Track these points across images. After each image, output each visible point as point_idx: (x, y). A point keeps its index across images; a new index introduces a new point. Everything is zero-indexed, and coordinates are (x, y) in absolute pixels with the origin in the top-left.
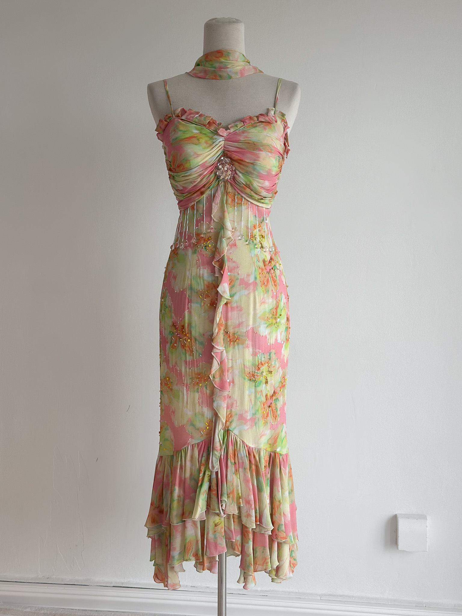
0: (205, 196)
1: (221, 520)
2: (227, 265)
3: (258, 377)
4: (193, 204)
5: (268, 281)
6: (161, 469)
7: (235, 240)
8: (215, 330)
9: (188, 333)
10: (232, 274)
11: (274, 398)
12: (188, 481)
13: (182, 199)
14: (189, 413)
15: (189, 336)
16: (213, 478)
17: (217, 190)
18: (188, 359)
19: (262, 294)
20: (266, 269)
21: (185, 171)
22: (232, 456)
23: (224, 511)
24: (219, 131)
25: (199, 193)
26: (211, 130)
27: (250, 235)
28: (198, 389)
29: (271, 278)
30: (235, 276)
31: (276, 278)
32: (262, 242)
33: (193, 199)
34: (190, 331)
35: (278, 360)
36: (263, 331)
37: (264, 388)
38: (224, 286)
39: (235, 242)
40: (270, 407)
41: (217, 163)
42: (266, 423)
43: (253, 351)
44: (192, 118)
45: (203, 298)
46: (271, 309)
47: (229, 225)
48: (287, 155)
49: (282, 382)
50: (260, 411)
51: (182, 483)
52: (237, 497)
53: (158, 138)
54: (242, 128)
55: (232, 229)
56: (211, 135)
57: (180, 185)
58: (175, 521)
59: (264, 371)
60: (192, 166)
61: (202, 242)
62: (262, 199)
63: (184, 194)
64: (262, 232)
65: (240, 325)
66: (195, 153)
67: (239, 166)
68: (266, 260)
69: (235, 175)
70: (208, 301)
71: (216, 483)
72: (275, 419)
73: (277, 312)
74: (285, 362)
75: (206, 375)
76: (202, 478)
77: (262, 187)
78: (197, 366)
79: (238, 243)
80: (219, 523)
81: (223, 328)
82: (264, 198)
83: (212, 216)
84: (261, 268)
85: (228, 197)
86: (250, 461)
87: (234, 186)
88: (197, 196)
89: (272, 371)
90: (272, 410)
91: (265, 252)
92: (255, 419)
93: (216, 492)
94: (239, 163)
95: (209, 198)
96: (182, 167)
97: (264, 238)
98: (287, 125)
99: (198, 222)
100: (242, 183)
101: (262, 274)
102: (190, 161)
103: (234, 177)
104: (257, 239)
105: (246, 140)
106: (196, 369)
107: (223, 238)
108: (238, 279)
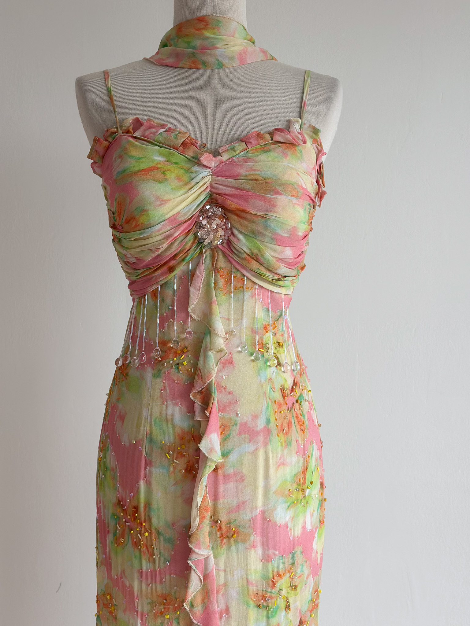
0: (176, 274)
2: (217, 399)
3: (273, 600)
4: (154, 287)
5: (289, 424)
7: (230, 353)
8: (195, 519)
9: (145, 519)
10: (226, 415)
13: (134, 278)
15: (147, 527)
17: (198, 264)
18: (144, 569)
19: (279, 449)
20: (286, 404)
21: (139, 229)
24: (201, 159)
25: (165, 268)
26: (189, 157)
27: (257, 343)
28: (162, 623)
29: (295, 419)
30: (230, 419)
31: (304, 417)
32: (278, 355)
33: (154, 278)
34: (149, 516)
35: (308, 562)
36: (282, 515)
37: (284, 618)
38: (211, 438)
39: (232, 357)
41: (199, 216)
43: (264, 554)
44: (152, 135)
45: (173, 457)
46: (295, 475)
47: (219, 326)
48: (321, 201)
49: (314, 600)
54: (243, 153)
55: (226, 334)
56: (187, 165)
57: (131, 254)
59: (283, 587)
60: (152, 221)
61: (171, 356)
62: (280, 280)
63: (138, 270)
64: (278, 336)
65: (239, 507)
66: (159, 198)
67: (239, 222)
68: (286, 386)
69: (232, 238)
70: (181, 464)
73: (305, 479)
74: (319, 562)
75: (176, 599)
77: (280, 259)
78: (161, 582)
79: (236, 358)
81: (208, 515)
82: (282, 279)
83: (189, 310)
84: (278, 403)
85: (218, 276)
87: (229, 257)
88: (163, 274)
89: (296, 586)
91: (284, 372)
94: (237, 215)
95: (183, 277)
96: (134, 223)
97: (282, 346)
98: (322, 149)
99: (163, 320)
100: (243, 251)
101: (280, 412)
102: (149, 212)
103: (230, 241)
104: (270, 350)
105: (251, 175)
106: (159, 586)
107: (210, 350)
108: (237, 424)
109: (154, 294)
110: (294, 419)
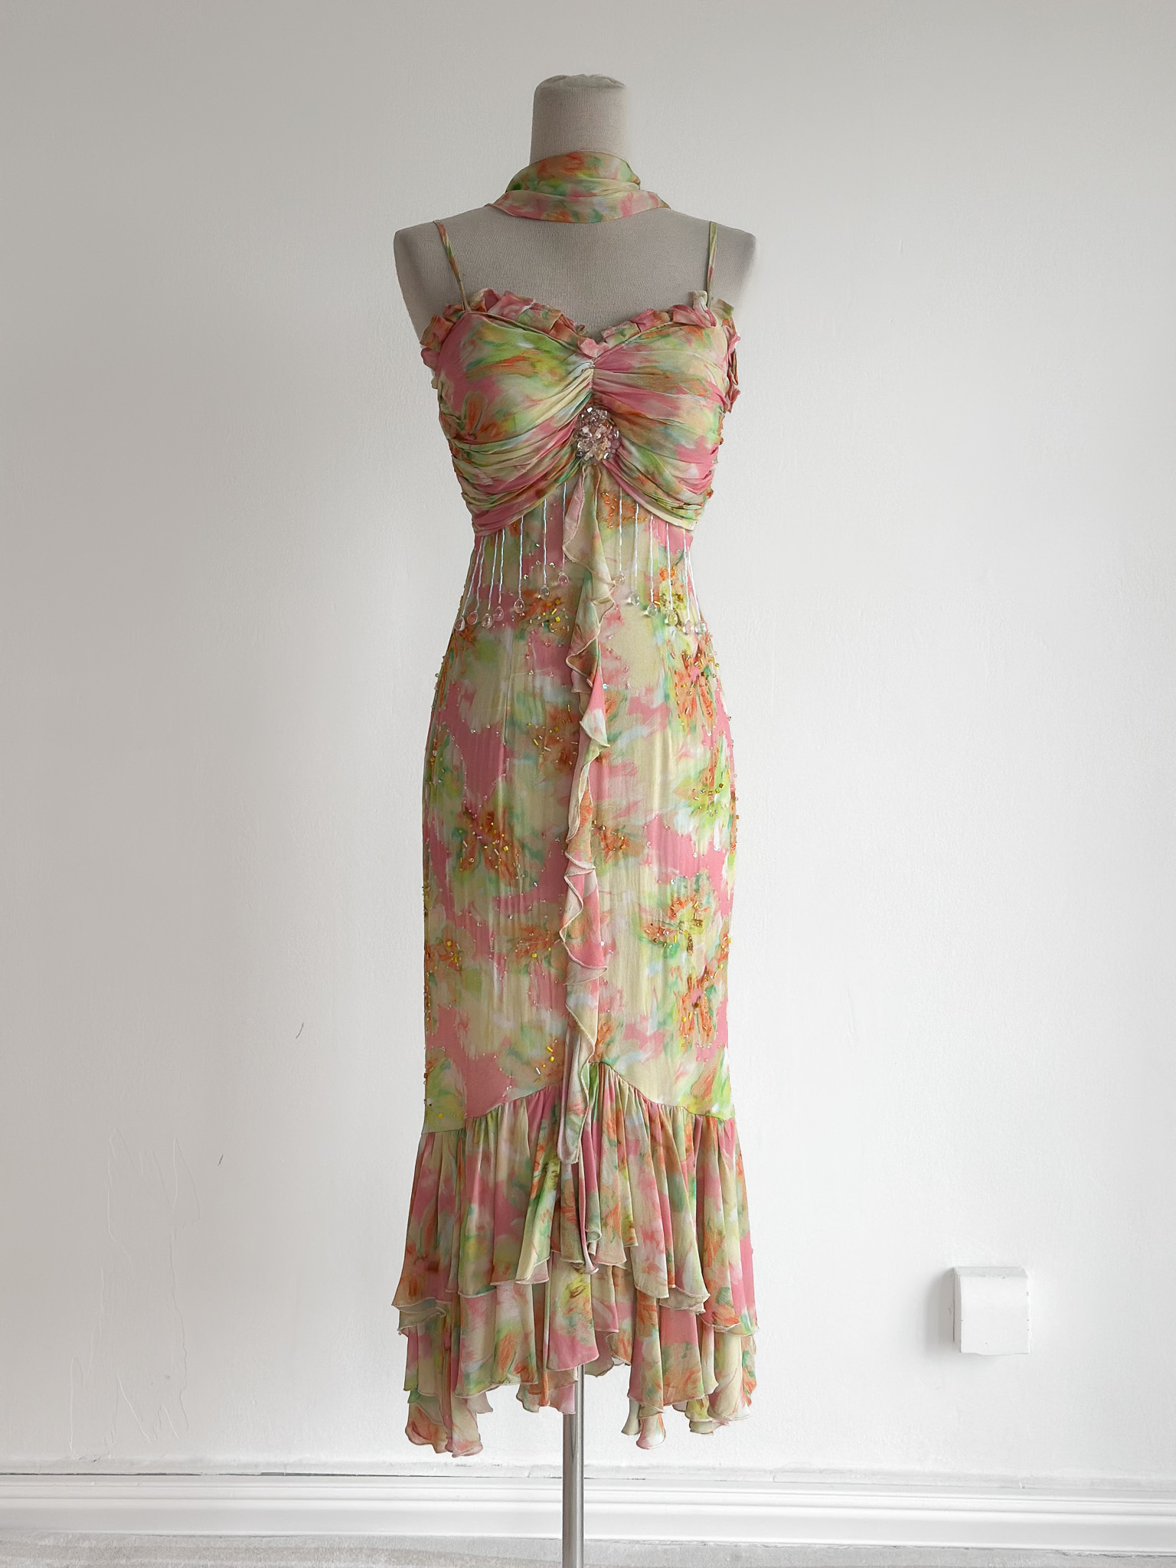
0: (545, 500)
1: (584, 1283)
2: (602, 664)
3: (672, 935)
4: (515, 519)
5: (693, 703)
6: (431, 1164)
7: (617, 606)
8: (574, 822)
9: (504, 829)
10: (613, 688)
11: (706, 984)
12: (504, 1190)
13: (486, 506)
14: (506, 1025)
15: (507, 838)
16: (565, 1181)
17: (576, 485)
18: (503, 895)
19: (681, 734)
20: (689, 676)
21: (501, 439)
22: (611, 1125)
23: (595, 1259)
24: (582, 346)
25: (532, 492)
26: (564, 344)
27: (652, 593)
28: (527, 965)
29: (701, 697)
30: (618, 692)
31: (711, 697)
32: (678, 611)
33: (516, 506)
34: (509, 825)
35: (715, 892)
36: (684, 823)
37: (685, 959)
38: (594, 715)
39: (619, 610)
40: (696, 1005)
41: (579, 422)
42: (688, 1045)
43: (660, 873)
44: (513, 314)
45: (544, 744)
46: (701, 772)
47: (604, 568)
48: (732, 404)
49: (723, 947)
50: (676, 1016)
51: (490, 1196)
52: (624, 1226)
53: (425, 362)
54: (633, 338)
55: (612, 580)
56: (562, 354)
57: (485, 473)
58: (471, 1288)
59: (685, 920)
60: (518, 429)
61: (539, 610)
62: (681, 508)
63: (494, 495)
64: (677, 586)
65: (629, 809)
66: (527, 398)
67: (631, 430)
68: (688, 653)
69: (621, 450)
70: (553, 752)
71: (573, 1190)
72: (708, 1035)
73: (713, 778)
74: (729, 898)
75: (547, 931)
76: (539, 1181)
77: (683, 479)
78: (526, 911)
79: (625, 613)
80: (580, 1290)
81: (590, 817)
82: (685, 507)
83: (564, 549)
84: (679, 674)
85: (602, 502)
86: (653, 1137)
87: (616, 477)
88: (527, 501)
89: (701, 921)
90: (702, 1015)
91: (686, 634)
92: (664, 1036)
93: (575, 1213)
94: (628, 420)
95: (555, 505)
96: (494, 431)
97: (682, 601)
98: (735, 333)
99: (528, 562)
100: (635, 469)
101: (682, 686)
102: (515, 416)
103: (618, 456)
104: (667, 604)
105: (647, 367)
106: (522, 916)
107: (592, 600)
108: (626, 700)
109: (515, 528)
110: (699, 697)
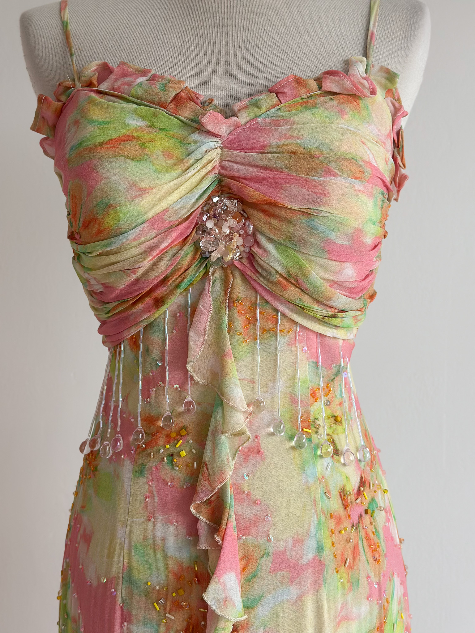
0: (167, 309)
4: (133, 331)
5: (355, 551)
7: (256, 437)
10: (251, 540)
17: (200, 294)
19: (340, 593)
20: (349, 517)
24: (203, 120)
25: (149, 301)
26: (185, 120)
27: (299, 420)
29: (365, 541)
30: (257, 546)
31: (379, 537)
32: (335, 437)
33: (132, 318)
38: (224, 582)
39: (258, 443)
41: (202, 215)
44: (126, 87)
45: (165, 609)
47: (237, 392)
48: (398, 191)
53: (46, 152)
54: (273, 110)
55: (249, 405)
56: (181, 132)
57: (97, 278)
60: (123, 224)
61: (161, 441)
62: (335, 316)
63: (108, 303)
64: (335, 405)
66: (133, 185)
67: (267, 223)
68: (349, 488)
69: (255, 249)
70: (178, 620)
77: (335, 282)
79: (266, 444)
82: (339, 314)
83: (189, 367)
84: (336, 517)
85: (235, 312)
87: (252, 280)
88: (146, 310)
91: (344, 465)
94: (264, 212)
95: (178, 315)
96: (96, 228)
97: (341, 422)
98: (401, 106)
99: (148, 383)
100: (274, 271)
101: (340, 532)
102: (118, 208)
103: (252, 255)
104: (321, 430)
105: (287, 145)
107: (222, 433)
108: (268, 554)
109: (134, 342)
110: (362, 541)
